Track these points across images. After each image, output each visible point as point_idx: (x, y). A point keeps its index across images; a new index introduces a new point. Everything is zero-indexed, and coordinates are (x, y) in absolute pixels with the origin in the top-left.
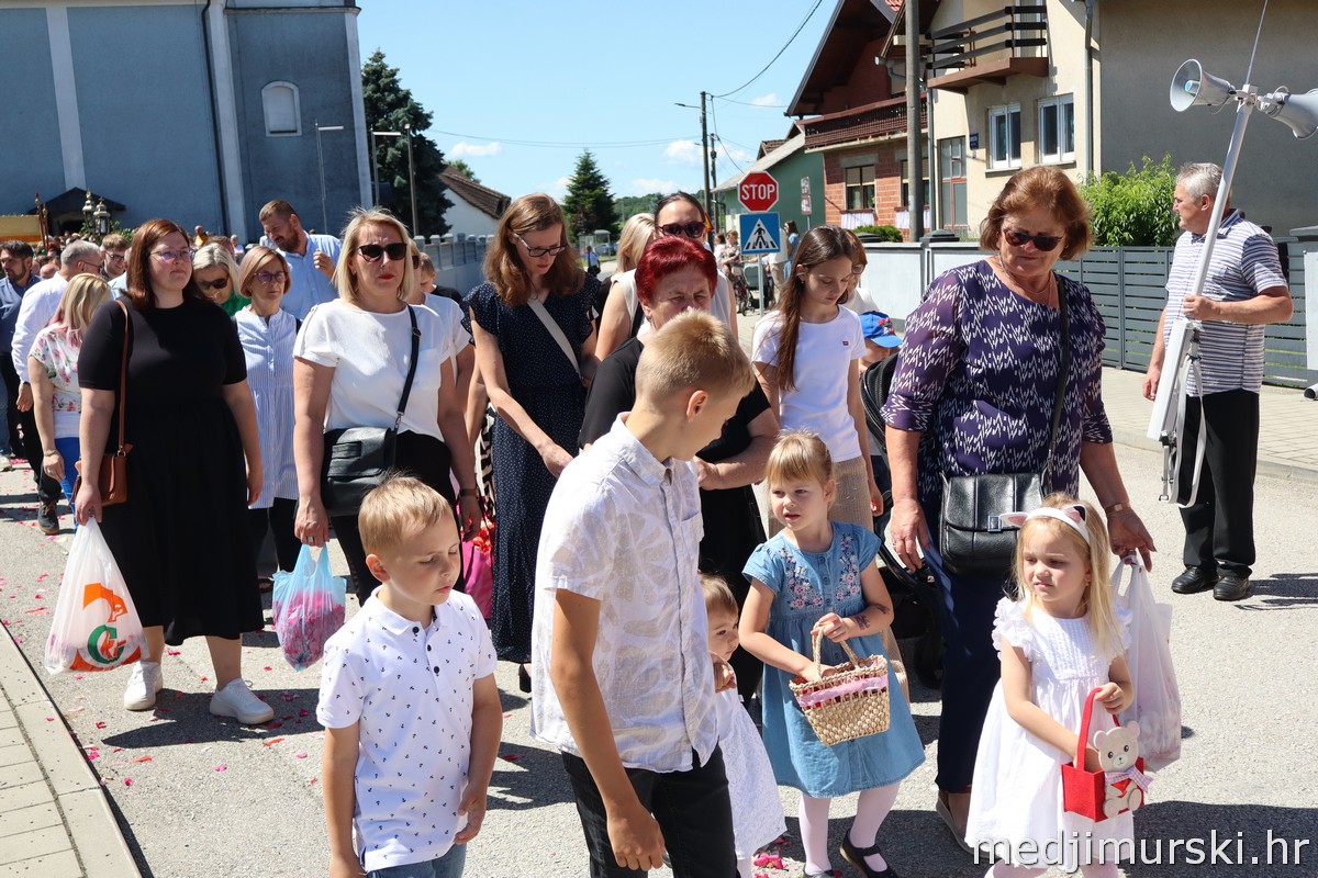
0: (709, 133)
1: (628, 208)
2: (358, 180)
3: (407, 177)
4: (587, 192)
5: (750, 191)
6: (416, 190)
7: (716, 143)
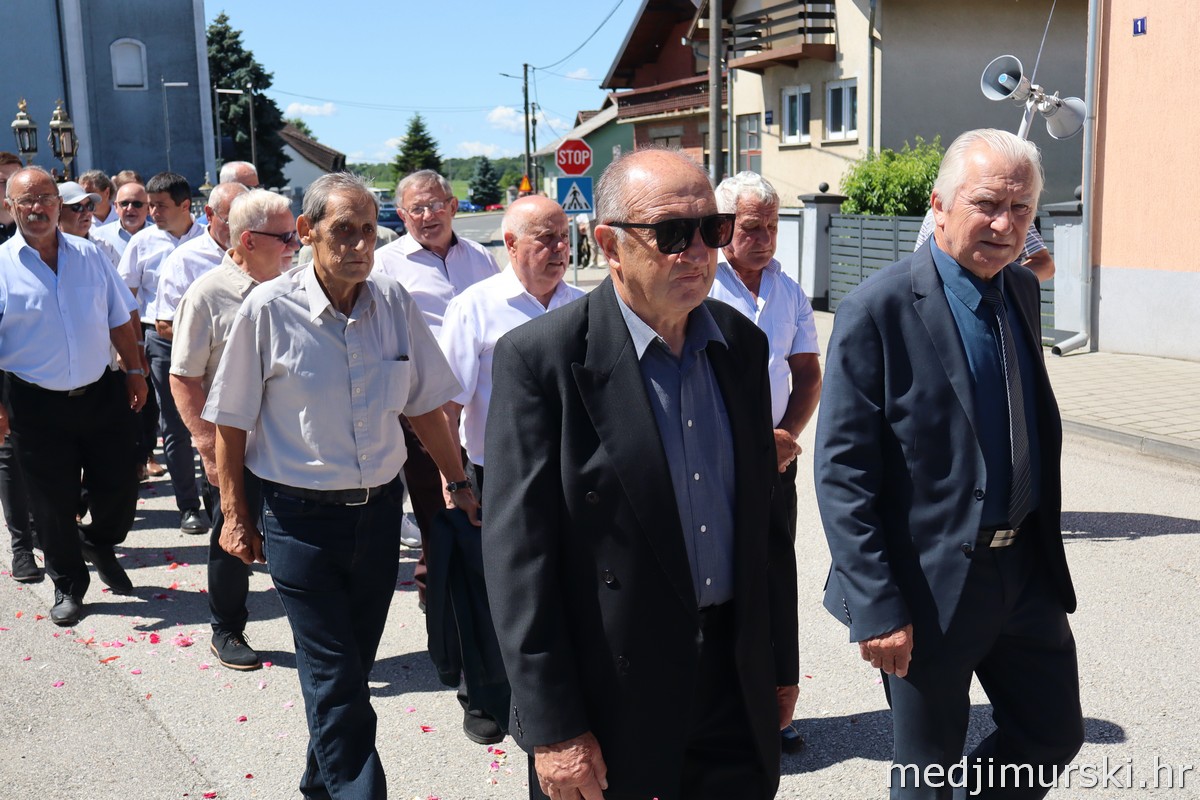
0: (530, 101)
1: (455, 169)
2: (201, 134)
3: (248, 133)
4: (417, 152)
5: (566, 156)
6: (256, 145)
7: (537, 111)
